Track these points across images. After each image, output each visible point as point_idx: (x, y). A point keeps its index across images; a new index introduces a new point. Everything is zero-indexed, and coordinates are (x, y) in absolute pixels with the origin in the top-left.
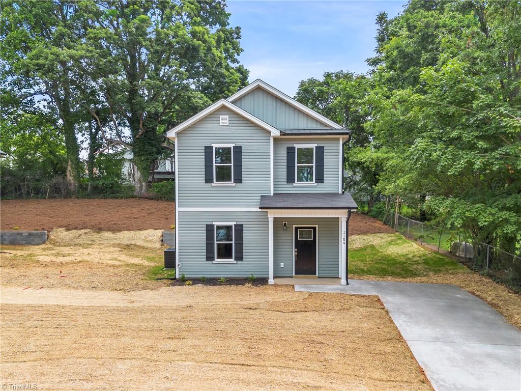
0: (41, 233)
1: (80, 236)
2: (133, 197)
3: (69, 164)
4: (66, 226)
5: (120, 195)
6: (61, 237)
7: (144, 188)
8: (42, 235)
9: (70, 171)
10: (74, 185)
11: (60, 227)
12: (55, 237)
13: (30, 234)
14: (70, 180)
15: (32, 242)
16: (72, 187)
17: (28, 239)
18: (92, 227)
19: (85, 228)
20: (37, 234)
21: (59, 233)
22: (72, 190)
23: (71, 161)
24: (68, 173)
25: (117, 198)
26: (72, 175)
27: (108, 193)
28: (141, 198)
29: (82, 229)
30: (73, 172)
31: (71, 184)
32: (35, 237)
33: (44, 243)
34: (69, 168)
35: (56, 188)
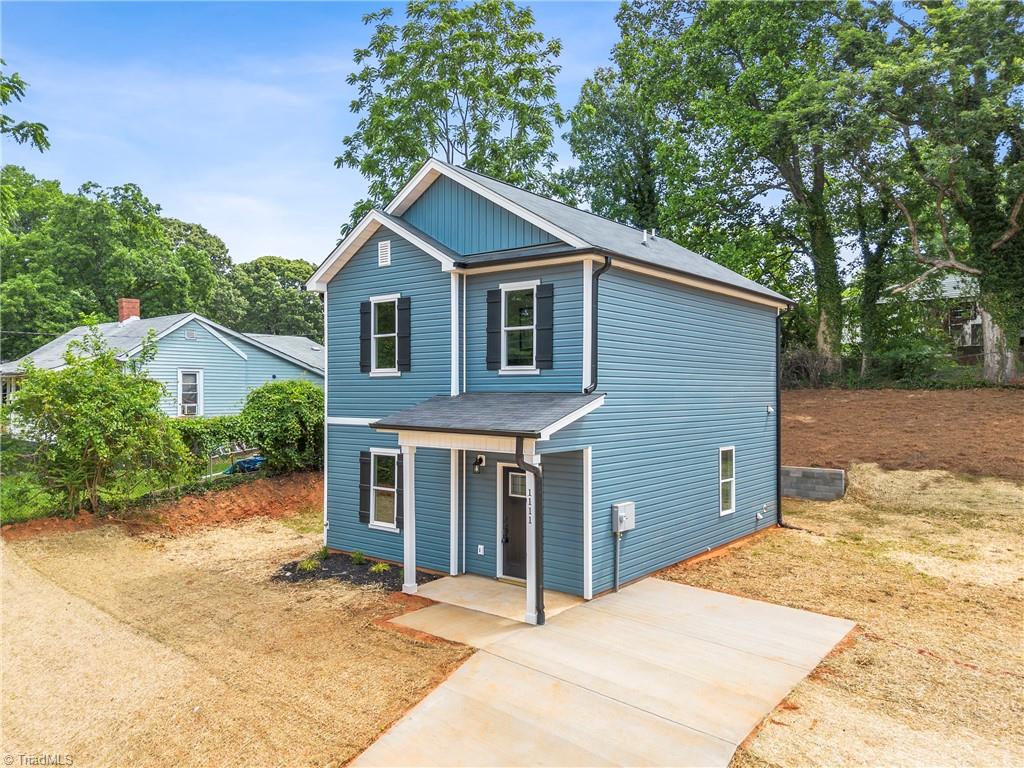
0: (831, 474)
1: (925, 486)
2: (984, 385)
3: (822, 318)
4: (879, 459)
5: (947, 381)
6: (876, 486)
7: (1010, 365)
8: (833, 479)
9: (823, 332)
10: (834, 362)
11: (863, 459)
12: (860, 483)
13: (806, 476)
14: (823, 350)
15: (811, 493)
16: (829, 365)
17: (802, 486)
18: (948, 464)
19: (931, 466)
20: (822, 476)
21: (867, 476)
22: (830, 372)
23: (827, 313)
24: (820, 338)
25: (940, 388)
26: (829, 340)
27: (917, 377)
28: (1006, 387)
29: (922, 468)
30: (830, 334)
31: (827, 359)
32: (818, 483)
33: (839, 496)
34: (823, 327)
35: (799, 368)
